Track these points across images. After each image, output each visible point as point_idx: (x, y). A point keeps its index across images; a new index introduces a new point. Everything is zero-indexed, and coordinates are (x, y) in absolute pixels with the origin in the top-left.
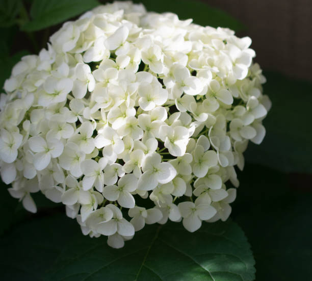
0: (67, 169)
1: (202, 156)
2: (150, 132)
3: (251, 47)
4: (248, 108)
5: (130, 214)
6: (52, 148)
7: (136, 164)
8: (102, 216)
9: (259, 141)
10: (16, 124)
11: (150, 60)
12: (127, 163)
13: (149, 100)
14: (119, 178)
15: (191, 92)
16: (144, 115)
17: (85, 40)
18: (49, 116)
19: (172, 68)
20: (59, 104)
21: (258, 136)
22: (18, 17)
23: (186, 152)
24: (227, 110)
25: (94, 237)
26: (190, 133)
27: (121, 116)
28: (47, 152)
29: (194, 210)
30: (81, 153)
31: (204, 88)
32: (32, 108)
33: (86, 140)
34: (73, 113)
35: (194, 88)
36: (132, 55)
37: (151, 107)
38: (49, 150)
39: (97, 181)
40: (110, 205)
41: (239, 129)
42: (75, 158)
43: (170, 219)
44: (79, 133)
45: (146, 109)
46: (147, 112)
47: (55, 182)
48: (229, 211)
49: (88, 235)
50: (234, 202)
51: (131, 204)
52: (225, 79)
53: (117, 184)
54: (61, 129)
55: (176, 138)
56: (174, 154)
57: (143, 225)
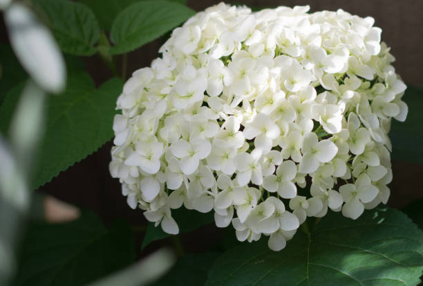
0: (217, 169)
1: (355, 135)
2: (301, 113)
3: (375, 25)
4: (387, 85)
5: (291, 206)
6: (196, 151)
7: (293, 148)
8: (261, 214)
9: (403, 119)
10: (153, 133)
11: (284, 45)
12: (284, 148)
13: (293, 83)
14: (276, 167)
15: (331, 71)
16: (292, 97)
17: (206, 39)
18: (189, 118)
19: (307, 50)
20: (196, 104)
21: (401, 113)
22: (96, 45)
23: (342, 128)
24: (366, 89)
25: (253, 241)
26: (342, 110)
27: (267, 103)
28: (192, 156)
29: (354, 194)
30: (232, 149)
31: (345, 64)
32: (165, 116)
33: (232, 135)
34: (214, 111)
35: (333, 66)
36: (264, 42)
37: (297, 88)
38: (194, 153)
39: (253, 174)
40: (270, 199)
41: (381, 108)
42: (223, 157)
43: (330, 207)
44: (225, 129)
45: (293, 91)
46: (294, 93)
47: (203, 188)
48: (388, 193)
49: (247, 241)
50: (391, 183)
51: (292, 193)
52: (360, 56)
53: (275, 173)
54: (202, 130)
55: (328, 116)
56: (330, 132)
57: (305, 218)
